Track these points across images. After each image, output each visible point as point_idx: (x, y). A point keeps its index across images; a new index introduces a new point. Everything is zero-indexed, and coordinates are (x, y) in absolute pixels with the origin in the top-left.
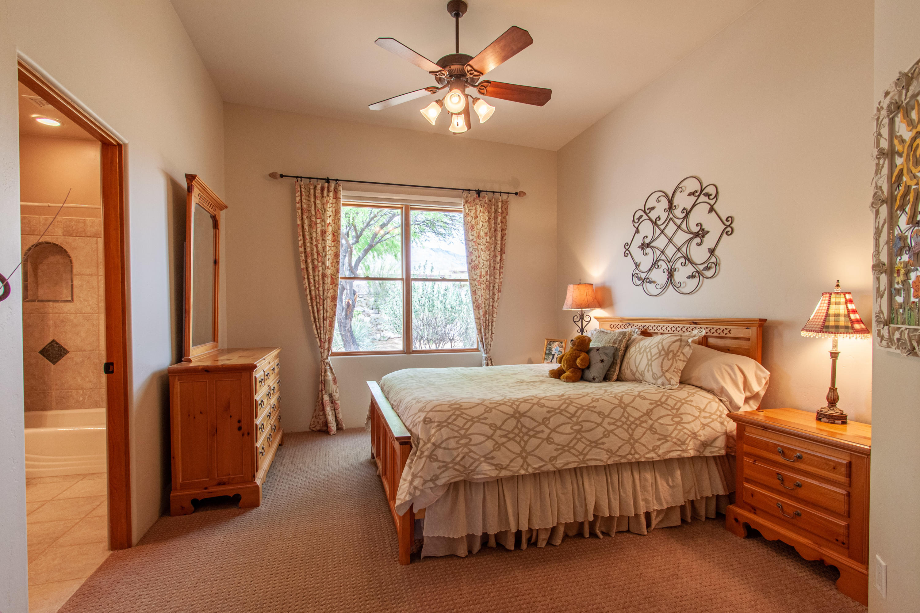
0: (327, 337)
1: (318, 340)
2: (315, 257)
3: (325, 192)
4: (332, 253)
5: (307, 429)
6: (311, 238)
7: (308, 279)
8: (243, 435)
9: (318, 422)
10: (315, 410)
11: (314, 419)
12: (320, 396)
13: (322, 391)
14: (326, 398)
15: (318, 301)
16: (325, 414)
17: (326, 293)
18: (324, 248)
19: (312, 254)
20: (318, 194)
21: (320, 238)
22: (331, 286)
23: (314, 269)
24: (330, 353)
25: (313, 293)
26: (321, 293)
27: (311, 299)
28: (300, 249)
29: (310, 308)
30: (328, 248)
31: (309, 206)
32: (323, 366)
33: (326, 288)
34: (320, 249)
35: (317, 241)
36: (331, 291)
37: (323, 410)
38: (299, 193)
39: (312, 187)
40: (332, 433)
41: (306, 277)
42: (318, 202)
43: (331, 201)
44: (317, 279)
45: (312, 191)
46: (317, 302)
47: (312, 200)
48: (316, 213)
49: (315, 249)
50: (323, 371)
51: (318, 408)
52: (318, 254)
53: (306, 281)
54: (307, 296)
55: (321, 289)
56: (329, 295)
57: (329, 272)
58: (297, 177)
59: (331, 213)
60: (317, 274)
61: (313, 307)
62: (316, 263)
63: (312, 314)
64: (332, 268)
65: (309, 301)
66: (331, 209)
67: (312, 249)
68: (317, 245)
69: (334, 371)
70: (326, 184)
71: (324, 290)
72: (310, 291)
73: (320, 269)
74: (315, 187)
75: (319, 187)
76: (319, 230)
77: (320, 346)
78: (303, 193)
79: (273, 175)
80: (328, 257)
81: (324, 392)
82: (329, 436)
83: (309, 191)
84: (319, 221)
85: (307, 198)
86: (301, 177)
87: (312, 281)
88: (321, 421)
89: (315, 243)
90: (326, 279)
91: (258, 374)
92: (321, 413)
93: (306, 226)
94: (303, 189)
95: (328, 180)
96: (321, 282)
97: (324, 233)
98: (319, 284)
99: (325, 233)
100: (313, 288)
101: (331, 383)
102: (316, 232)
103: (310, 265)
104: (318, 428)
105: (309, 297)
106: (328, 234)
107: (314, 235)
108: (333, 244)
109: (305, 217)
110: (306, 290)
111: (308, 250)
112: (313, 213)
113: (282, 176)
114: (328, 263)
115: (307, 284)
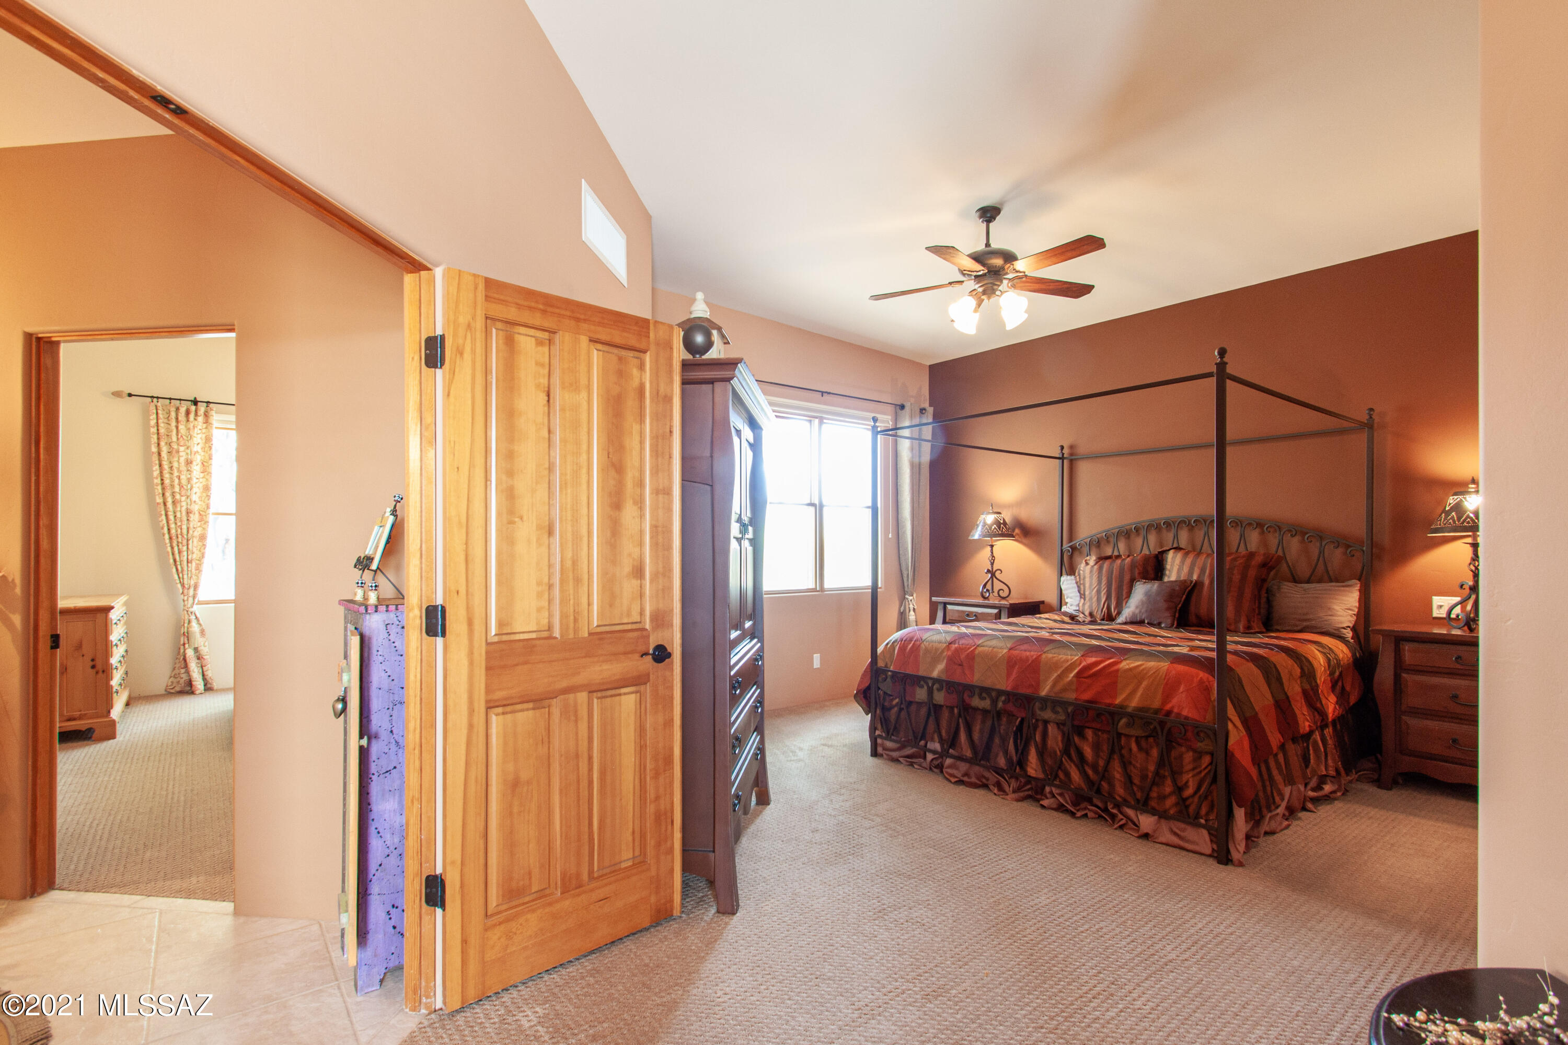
0: (192, 582)
1: (179, 586)
2: (177, 489)
3: (192, 416)
4: (201, 485)
5: (163, 692)
6: (171, 468)
7: (166, 515)
8: (97, 673)
9: (178, 682)
10: (174, 669)
11: (172, 679)
12: (182, 651)
13: (184, 644)
14: (190, 653)
15: (180, 540)
16: (188, 672)
17: (191, 532)
18: (189, 480)
19: (172, 486)
20: (182, 416)
21: (183, 468)
22: (199, 524)
23: (174, 503)
24: (196, 601)
25: (173, 531)
26: (185, 531)
27: (171, 538)
28: (156, 481)
29: (169, 549)
30: (195, 480)
31: (169, 430)
32: (187, 617)
33: (191, 526)
34: (184, 481)
35: (179, 471)
36: (199, 529)
37: (186, 666)
38: (155, 416)
39: (173, 410)
40: (197, 692)
41: (163, 513)
42: (181, 427)
43: (199, 427)
44: (178, 515)
45: (173, 414)
46: (178, 542)
47: (174, 424)
48: (178, 439)
49: (177, 481)
50: (187, 621)
51: (177, 666)
52: (181, 486)
53: (164, 517)
54: (164, 535)
55: (185, 527)
56: (196, 534)
57: (195, 508)
58: (152, 397)
59: (199, 441)
60: (179, 509)
61: (172, 548)
62: (178, 497)
63: (171, 556)
64: (200, 503)
65: (167, 541)
66: (200, 436)
67: (172, 481)
68: (179, 478)
69: (201, 622)
70: (193, 408)
71: (188, 529)
72: (169, 530)
73: (184, 504)
74: (178, 409)
75: (183, 410)
76: (182, 460)
77: (183, 593)
78: (161, 416)
79: (117, 394)
80: (195, 490)
81: (187, 646)
82: (193, 696)
83: (169, 413)
84: (182, 449)
85: (166, 421)
86: (158, 398)
87: (171, 517)
88: (182, 681)
89: (176, 474)
90: (191, 515)
91: (114, 615)
92: (183, 671)
93: (164, 454)
94: (159, 411)
95: (195, 402)
96: (185, 518)
97: (189, 463)
98: (181, 521)
99: (191, 463)
100: (173, 526)
101: (198, 635)
102: (178, 461)
103: (170, 500)
104: (178, 689)
105: (167, 536)
106: (194, 463)
107: (175, 465)
108: (202, 475)
109: (162, 444)
110: (163, 528)
111: (167, 482)
112: (174, 439)
113: (130, 395)
114: (195, 498)
115: (165, 521)
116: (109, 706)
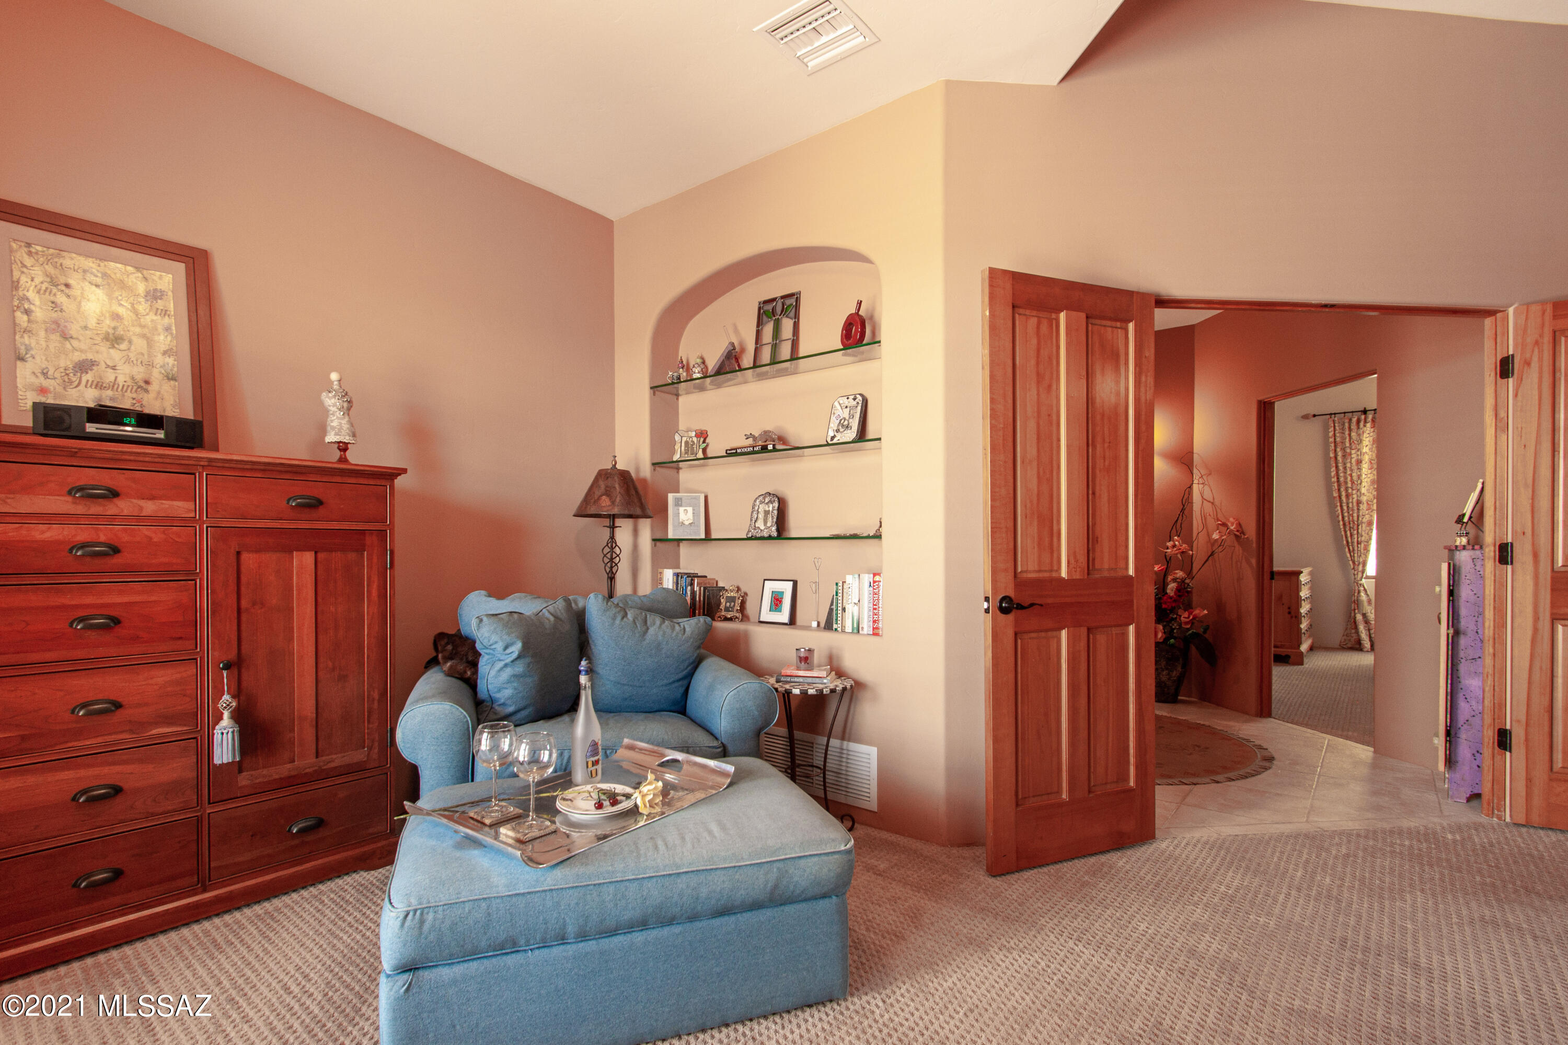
0: (1361, 560)
1: (1351, 562)
2: (1349, 485)
3: (1362, 424)
4: (1369, 480)
5: (1337, 646)
6: (1345, 468)
7: (1341, 506)
8: (1292, 617)
9: (1350, 640)
10: (1346, 629)
11: (1345, 637)
12: (1353, 615)
13: (1355, 610)
14: (1359, 617)
15: (1351, 525)
16: (1357, 632)
17: (1360, 519)
18: (1359, 477)
19: (1346, 483)
20: (1354, 426)
21: (1355, 467)
22: (1367, 512)
23: (1347, 496)
24: (1364, 576)
25: (1346, 519)
26: (1355, 518)
27: (1344, 525)
28: (1333, 480)
29: (1343, 533)
30: (1364, 476)
31: (1344, 439)
32: (1357, 588)
33: (1361, 514)
34: (1355, 478)
35: (1352, 470)
36: (1367, 516)
37: (1356, 628)
38: (1332, 429)
39: (1347, 421)
40: (1365, 650)
41: (1338, 504)
42: (1353, 434)
43: (1368, 432)
44: (1350, 505)
45: (1347, 425)
46: (1350, 527)
47: (1347, 433)
48: (1350, 444)
49: (1349, 478)
50: (1357, 591)
51: (1349, 626)
52: (1353, 483)
53: (1339, 508)
54: (1339, 522)
55: (1355, 515)
56: (1364, 520)
57: (1364, 499)
58: (1331, 414)
59: (1367, 443)
60: (1351, 501)
61: (1345, 532)
62: (1350, 491)
63: (1344, 538)
64: (1368, 494)
65: (1342, 527)
66: (1368, 439)
67: (1346, 478)
68: (1351, 475)
69: (1369, 593)
70: (1363, 417)
71: (1358, 516)
72: (1343, 518)
73: (1355, 496)
74: (1350, 420)
75: (1354, 420)
76: (1353, 460)
77: (1354, 568)
78: (1337, 428)
79: (1305, 417)
80: (1363, 484)
81: (1356, 611)
82: (1360, 653)
83: (1343, 424)
84: (1353, 452)
85: (1341, 431)
86: (1335, 414)
87: (1345, 508)
88: (1352, 639)
89: (1349, 472)
90: (1361, 505)
91: (1304, 578)
92: (1353, 631)
93: (1339, 458)
94: (1336, 425)
95: (1365, 412)
96: (1355, 508)
97: (1359, 462)
98: (1353, 510)
99: (1361, 462)
100: (1346, 514)
101: (1366, 604)
102: (1351, 462)
103: (1344, 494)
104: (1349, 645)
105: (1341, 523)
106: (1364, 462)
107: (1348, 465)
108: (1370, 471)
109: (1338, 450)
110: (1338, 517)
111: (1342, 479)
112: (1348, 445)
113: (1314, 416)
114: (1363, 490)
115: (1339, 511)
116: (1299, 644)
